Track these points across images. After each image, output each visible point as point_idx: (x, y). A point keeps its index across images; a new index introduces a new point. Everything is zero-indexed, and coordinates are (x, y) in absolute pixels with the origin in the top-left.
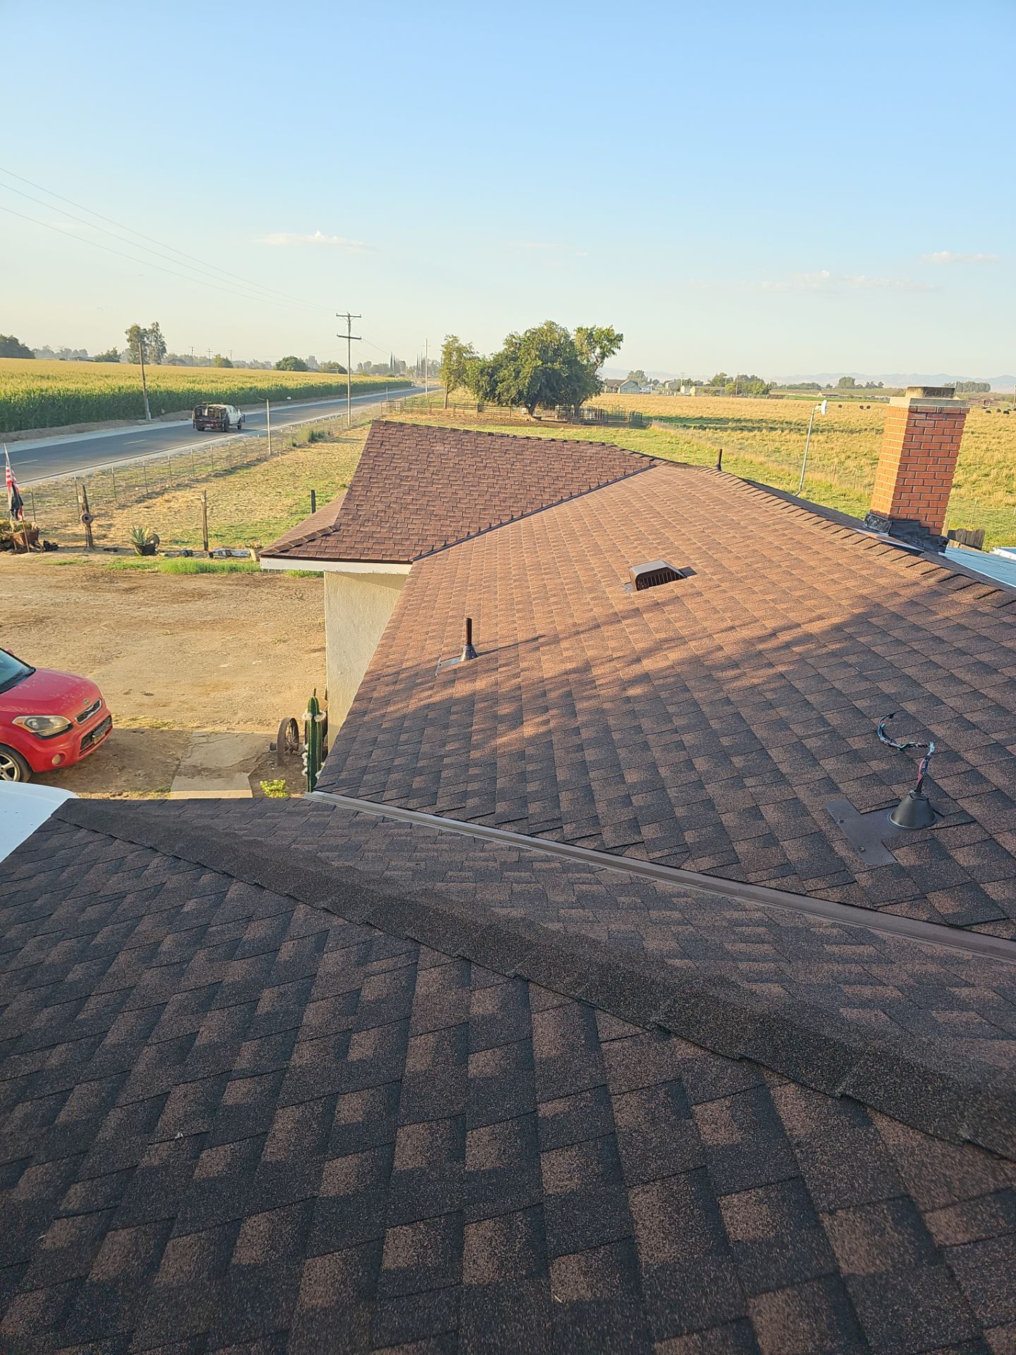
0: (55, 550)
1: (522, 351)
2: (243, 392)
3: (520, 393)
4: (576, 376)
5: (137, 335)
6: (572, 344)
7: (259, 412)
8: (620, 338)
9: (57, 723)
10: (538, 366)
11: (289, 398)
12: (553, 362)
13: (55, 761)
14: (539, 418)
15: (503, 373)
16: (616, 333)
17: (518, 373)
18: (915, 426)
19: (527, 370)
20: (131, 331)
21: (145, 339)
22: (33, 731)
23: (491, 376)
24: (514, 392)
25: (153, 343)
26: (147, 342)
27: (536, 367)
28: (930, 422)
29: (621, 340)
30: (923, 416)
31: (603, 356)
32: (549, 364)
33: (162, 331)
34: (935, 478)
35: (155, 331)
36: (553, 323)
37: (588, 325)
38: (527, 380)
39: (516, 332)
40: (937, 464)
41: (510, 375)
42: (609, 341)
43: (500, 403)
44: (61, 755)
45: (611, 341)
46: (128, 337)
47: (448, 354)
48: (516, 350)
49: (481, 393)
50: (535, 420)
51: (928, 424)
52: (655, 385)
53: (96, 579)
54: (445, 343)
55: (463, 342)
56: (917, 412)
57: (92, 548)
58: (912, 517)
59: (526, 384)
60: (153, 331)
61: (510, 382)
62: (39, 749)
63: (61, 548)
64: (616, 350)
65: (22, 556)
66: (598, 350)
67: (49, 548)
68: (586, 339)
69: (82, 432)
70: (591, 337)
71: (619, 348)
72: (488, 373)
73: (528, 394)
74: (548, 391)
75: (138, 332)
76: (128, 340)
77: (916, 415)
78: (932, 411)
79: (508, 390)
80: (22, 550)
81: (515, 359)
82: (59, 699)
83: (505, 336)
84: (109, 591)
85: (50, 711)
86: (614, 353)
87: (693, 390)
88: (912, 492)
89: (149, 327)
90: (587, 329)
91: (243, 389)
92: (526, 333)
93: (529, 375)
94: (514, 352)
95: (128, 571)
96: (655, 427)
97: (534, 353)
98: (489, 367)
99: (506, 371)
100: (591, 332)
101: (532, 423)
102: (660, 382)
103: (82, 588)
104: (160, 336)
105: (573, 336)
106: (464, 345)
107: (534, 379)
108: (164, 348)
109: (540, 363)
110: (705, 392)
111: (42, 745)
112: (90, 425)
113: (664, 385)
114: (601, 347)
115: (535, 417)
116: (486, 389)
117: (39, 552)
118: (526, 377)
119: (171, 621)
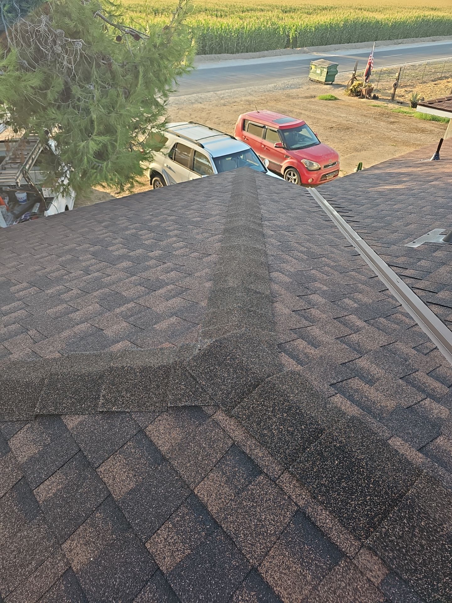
0: (377, 99)
9: (316, 166)
13: (310, 181)
22: (306, 166)
44: (313, 179)
53: (384, 115)
57: (393, 100)
62: (306, 174)
63: (380, 99)
65: (362, 100)
67: (375, 98)
80: (363, 97)
82: (321, 156)
84: (384, 121)
85: (315, 160)
95: (400, 114)
103: (374, 118)
111: (307, 172)
117: (369, 99)
119: (400, 140)
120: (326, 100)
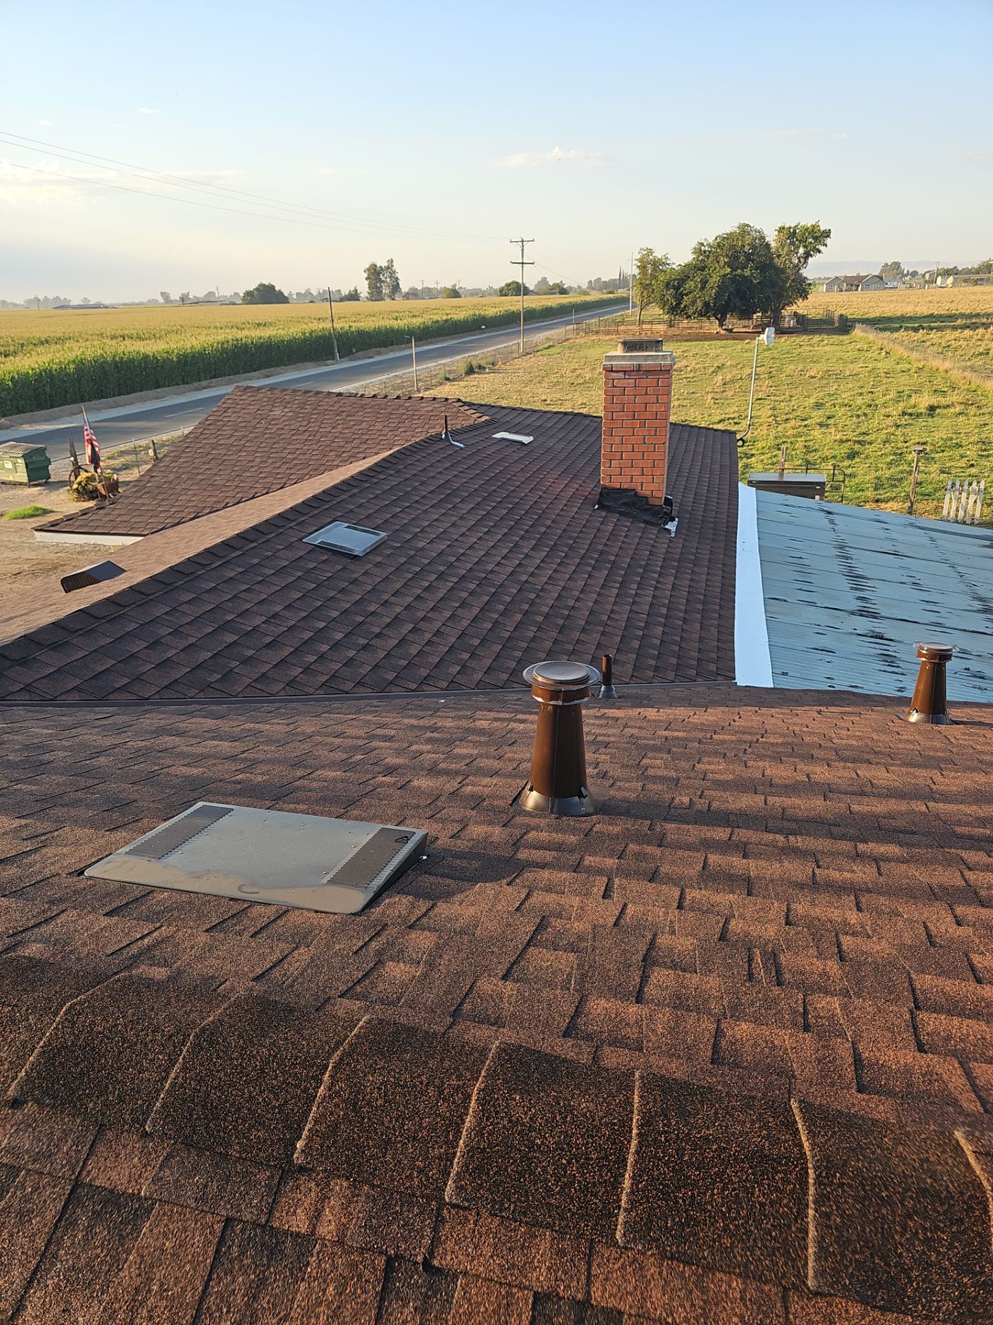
1: (711, 259)
2: (437, 324)
3: (706, 305)
4: (771, 281)
5: (375, 274)
6: (768, 246)
7: (445, 345)
8: (827, 234)
10: (727, 274)
11: (484, 327)
12: (743, 268)
14: (730, 331)
15: (690, 284)
16: (822, 229)
17: (704, 283)
18: (614, 386)
19: (715, 279)
20: (368, 270)
21: (381, 276)
23: (677, 288)
24: (699, 304)
25: (388, 280)
26: (383, 279)
27: (725, 276)
28: (630, 381)
29: (829, 236)
30: (621, 375)
31: (807, 255)
32: (739, 271)
33: (396, 267)
34: (645, 443)
35: (390, 267)
36: (748, 225)
37: (790, 223)
38: (714, 291)
39: (706, 239)
40: (645, 427)
41: (696, 287)
42: (813, 239)
43: (689, 317)
45: (816, 238)
46: (366, 275)
47: (643, 268)
48: (704, 258)
49: (667, 307)
50: (724, 332)
51: (628, 384)
52: (913, 277)
54: (639, 257)
55: (658, 254)
56: (612, 371)
58: (626, 486)
59: (713, 295)
60: (388, 268)
61: (697, 294)
64: (821, 248)
66: (801, 250)
68: (788, 239)
69: (269, 376)
70: (791, 235)
71: (826, 245)
72: (674, 286)
73: (715, 306)
74: (738, 300)
75: (375, 270)
76: (367, 279)
77: (613, 374)
78: (629, 369)
79: (694, 302)
81: (703, 269)
83: (694, 244)
86: (819, 251)
87: (950, 280)
88: (622, 459)
89: (384, 264)
90: (790, 228)
91: (438, 321)
92: (716, 239)
93: (716, 285)
94: (703, 261)
96: (858, 332)
97: (723, 260)
98: (675, 280)
99: (692, 283)
100: (795, 231)
101: (722, 335)
102: (919, 273)
104: (394, 272)
105: (772, 238)
106: (660, 257)
107: (722, 288)
108: (398, 283)
109: (729, 270)
110: (965, 281)
112: (278, 369)
113: (924, 276)
114: (805, 246)
115: (725, 330)
116: (672, 304)
118: (712, 287)
120: (23, 518)
